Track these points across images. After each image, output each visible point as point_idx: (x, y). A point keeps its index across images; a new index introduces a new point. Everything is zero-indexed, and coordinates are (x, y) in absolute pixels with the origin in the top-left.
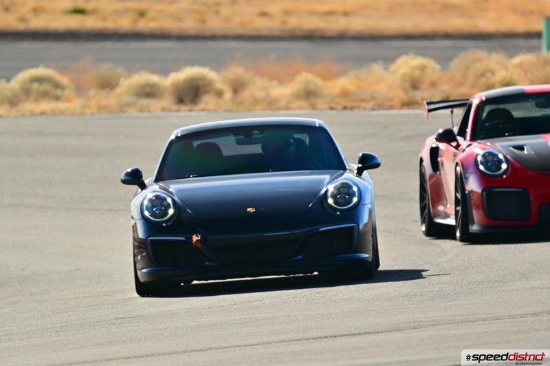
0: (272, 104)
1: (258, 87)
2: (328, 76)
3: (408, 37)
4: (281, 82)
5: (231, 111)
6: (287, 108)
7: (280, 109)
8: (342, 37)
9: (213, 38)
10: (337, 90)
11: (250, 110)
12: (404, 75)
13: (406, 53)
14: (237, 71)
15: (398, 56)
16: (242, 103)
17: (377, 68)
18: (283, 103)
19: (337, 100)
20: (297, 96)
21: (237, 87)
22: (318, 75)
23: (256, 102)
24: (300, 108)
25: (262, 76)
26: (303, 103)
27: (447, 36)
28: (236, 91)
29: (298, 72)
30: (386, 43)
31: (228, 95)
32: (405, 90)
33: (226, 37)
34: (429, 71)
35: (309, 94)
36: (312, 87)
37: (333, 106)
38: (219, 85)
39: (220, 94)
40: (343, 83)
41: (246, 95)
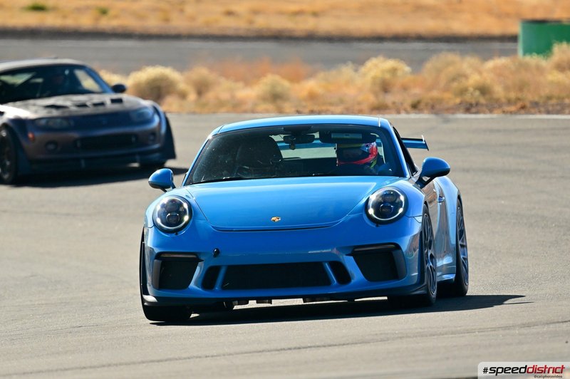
0: (237, 107)
1: (224, 89)
2: (296, 78)
3: (379, 39)
4: (247, 83)
5: (194, 113)
6: (253, 111)
7: (245, 112)
8: (311, 38)
9: (177, 37)
10: (305, 93)
11: (214, 113)
12: (374, 78)
13: (376, 56)
14: (201, 72)
15: (368, 58)
16: (205, 105)
17: (347, 71)
18: (249, 106)
19: (304, 104)
20: (264, 99)
21: (201, 88)
22: (284, 77)
23: (221, 104)
24: (267, 111)
25: (227, 77)
26: (270, 106)
27: (420, 38)
28: (200, 93)
29: (263, 74)
30: (356, 45)
31: (192, 96)
32: (376, 94)
33: (191, 37)
34: (399, 73)
35: (276, 98)
36: (279, 89)
37: (300, 109)
38: (182, 86)
39: (183, 96)
40: (311, 85)
41: (210, 96)
